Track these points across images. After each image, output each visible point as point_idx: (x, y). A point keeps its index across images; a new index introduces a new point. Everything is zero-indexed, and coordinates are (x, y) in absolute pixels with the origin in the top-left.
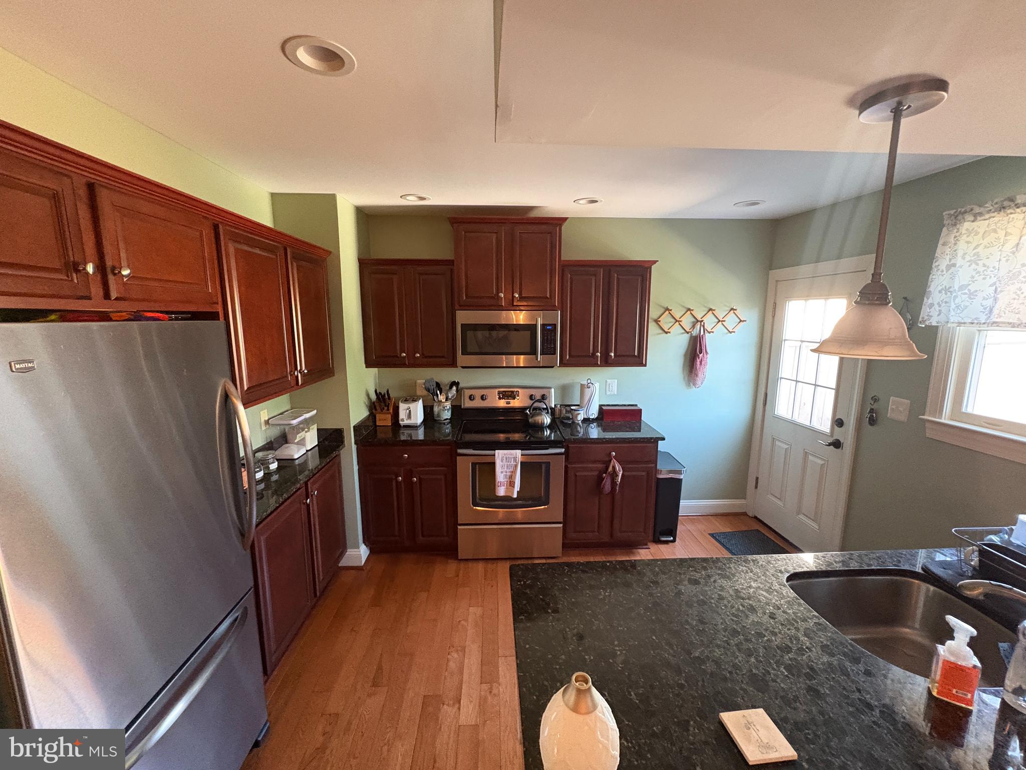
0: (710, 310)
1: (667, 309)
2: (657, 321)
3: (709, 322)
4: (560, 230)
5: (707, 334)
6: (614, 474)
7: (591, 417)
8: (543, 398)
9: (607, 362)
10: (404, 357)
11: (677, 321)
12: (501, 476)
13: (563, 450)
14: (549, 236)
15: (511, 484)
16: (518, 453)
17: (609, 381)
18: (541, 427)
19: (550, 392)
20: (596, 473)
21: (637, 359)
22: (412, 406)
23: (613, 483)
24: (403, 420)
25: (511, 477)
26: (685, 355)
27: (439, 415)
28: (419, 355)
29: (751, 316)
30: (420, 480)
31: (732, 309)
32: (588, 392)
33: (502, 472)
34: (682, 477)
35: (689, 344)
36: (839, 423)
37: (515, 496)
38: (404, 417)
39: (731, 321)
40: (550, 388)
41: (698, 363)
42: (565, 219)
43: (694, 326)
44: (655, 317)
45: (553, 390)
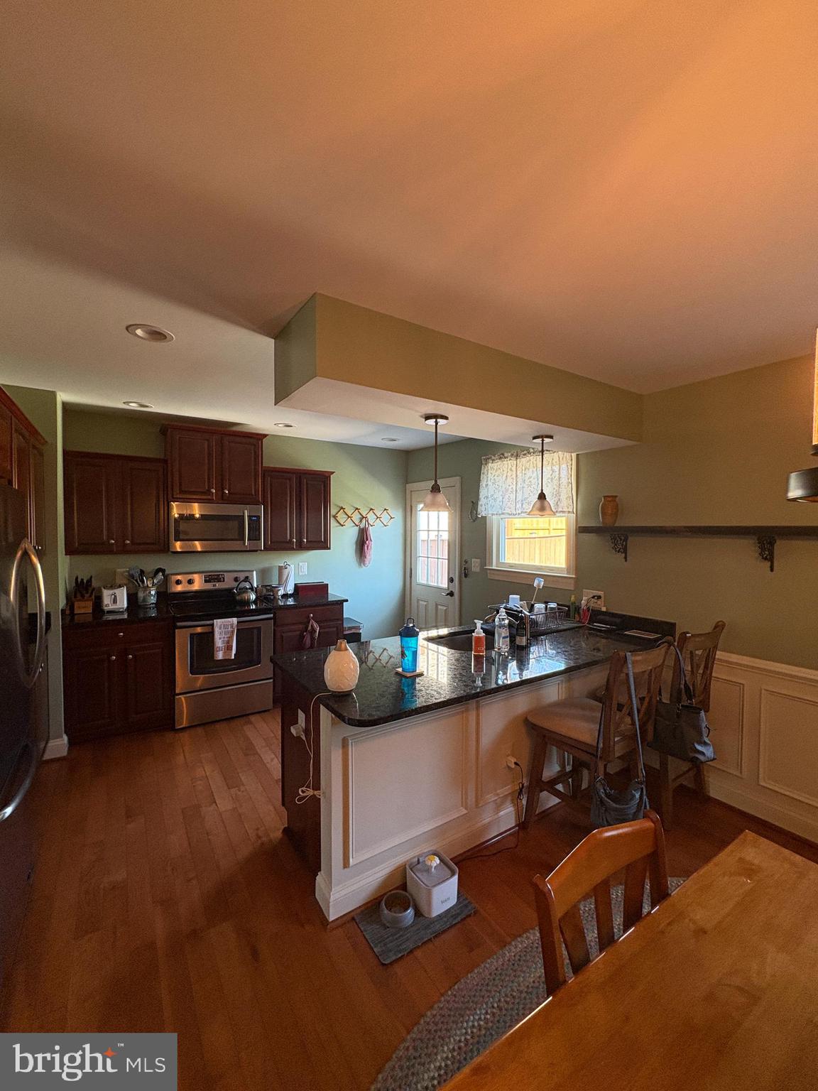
0: (371, 509)
1: (342, 508)
2: (335, 517)
3: (371, 517)
4: (262, 442)
5: (370, 527)
6: (313, 630)
7: (289, 593)
8: (247, 579)
9: (301, 547)
10: (113, 544)
11: (349, 517)
12: (219, 642)
13: (272, 615)
14: (253, 447)
15: (229, 648)
16: (235, 620)
17: (301, 564)
18: (248, 602)
19: (252, 575)
20: (298, 633)
21: (324, 544)
22: (117, 591)
23: (312, 639)
24: (107, 605)
25: (228, 642)
26: (357, 542)
27: (144, 600)
28: (128, 542)
29: (398, 514)
30: (135, 657)
31: (385, 509)
32: (285, 572)
33: (220, 639)
34: (361, 631)
35: (359, 533)
36: (451, 580)
37: (233, 657)
38: (109, 603)
39: (385, 517)
40: (253, 571)
41: (366, 548)
42: (265, 436)
43: (361, 521)
44: (334, 514)
45: (255, 573)
